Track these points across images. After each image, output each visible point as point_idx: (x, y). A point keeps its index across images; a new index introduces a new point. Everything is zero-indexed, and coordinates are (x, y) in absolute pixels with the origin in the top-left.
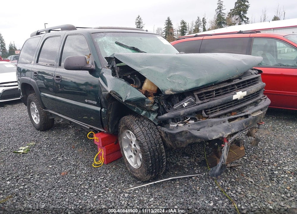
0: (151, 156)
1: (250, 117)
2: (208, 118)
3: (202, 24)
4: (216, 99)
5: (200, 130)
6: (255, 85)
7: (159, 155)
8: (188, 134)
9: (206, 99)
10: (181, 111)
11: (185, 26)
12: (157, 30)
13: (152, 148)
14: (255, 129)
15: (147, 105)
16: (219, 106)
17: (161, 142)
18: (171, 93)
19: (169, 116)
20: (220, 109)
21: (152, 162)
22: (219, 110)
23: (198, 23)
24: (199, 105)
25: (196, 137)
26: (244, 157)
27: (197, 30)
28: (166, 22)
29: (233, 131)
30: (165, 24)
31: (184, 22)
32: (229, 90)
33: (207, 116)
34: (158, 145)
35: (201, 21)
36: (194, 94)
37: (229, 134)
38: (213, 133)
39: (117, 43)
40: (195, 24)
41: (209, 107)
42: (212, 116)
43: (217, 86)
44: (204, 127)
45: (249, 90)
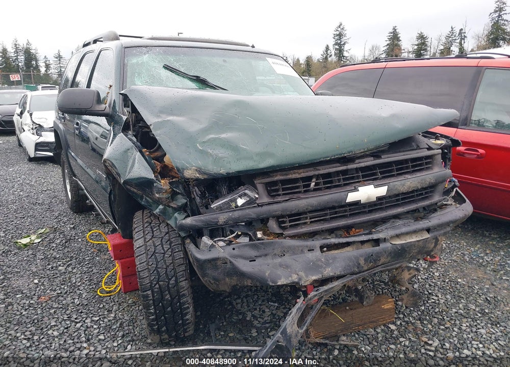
0: (153, 300)
1: (382, 246)
2: (280, 235)
3: (458, 41)
4: (302, 199)
5: (255, 261)
6: (418, 174)
7: (172, 299)
8: (229, 265)
9: (284, 194)
10: (220, 214)
11: (424, 44)
12: (371, 48)
13: (158, 283)
14: (409, 270)
15: (157, 195)
16: (311, 212)
17: (181, 273)
18: (198, 175)
19: (194, 223)
20: (313, 220)
21: (155, 312)
22: (311, 222)
23: (450, 39)
24: (262, 206)
25: (242, 275)
26: (390, 326)
27: (446, 52)
28: (390, 36)
29: (328, 272)
30: (387, 40)
31: (422, 36)
32: (342, 181)
33: (278, 231)
34: (174, 279)
35: (457, 35)
36: (254, 183)
37: (314, 278)
38: (280, 272)
39: (167, 67)
40: (444, 40)
41: (284, 213)
42: (290, 232)
43: (312, 169)
44: (266, 255)
45: (396, 183)
